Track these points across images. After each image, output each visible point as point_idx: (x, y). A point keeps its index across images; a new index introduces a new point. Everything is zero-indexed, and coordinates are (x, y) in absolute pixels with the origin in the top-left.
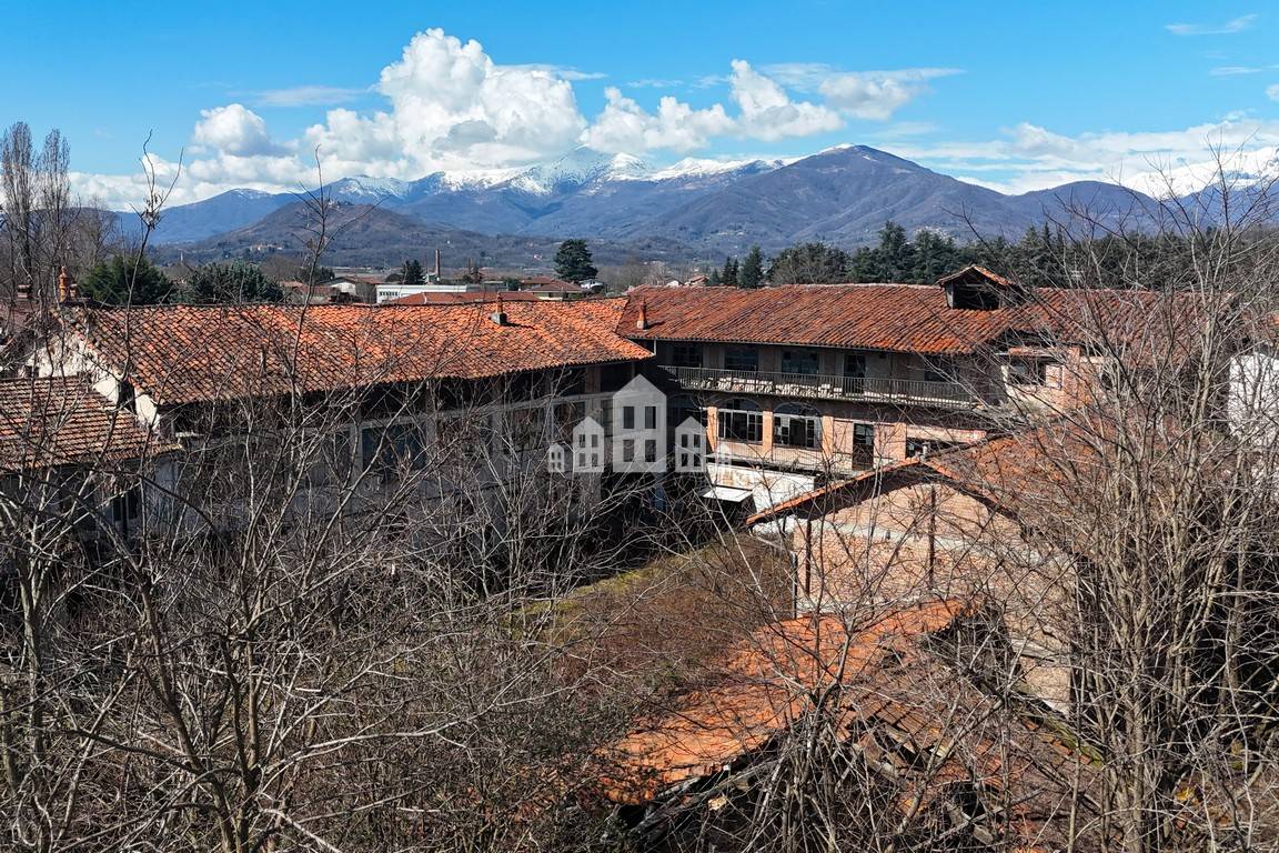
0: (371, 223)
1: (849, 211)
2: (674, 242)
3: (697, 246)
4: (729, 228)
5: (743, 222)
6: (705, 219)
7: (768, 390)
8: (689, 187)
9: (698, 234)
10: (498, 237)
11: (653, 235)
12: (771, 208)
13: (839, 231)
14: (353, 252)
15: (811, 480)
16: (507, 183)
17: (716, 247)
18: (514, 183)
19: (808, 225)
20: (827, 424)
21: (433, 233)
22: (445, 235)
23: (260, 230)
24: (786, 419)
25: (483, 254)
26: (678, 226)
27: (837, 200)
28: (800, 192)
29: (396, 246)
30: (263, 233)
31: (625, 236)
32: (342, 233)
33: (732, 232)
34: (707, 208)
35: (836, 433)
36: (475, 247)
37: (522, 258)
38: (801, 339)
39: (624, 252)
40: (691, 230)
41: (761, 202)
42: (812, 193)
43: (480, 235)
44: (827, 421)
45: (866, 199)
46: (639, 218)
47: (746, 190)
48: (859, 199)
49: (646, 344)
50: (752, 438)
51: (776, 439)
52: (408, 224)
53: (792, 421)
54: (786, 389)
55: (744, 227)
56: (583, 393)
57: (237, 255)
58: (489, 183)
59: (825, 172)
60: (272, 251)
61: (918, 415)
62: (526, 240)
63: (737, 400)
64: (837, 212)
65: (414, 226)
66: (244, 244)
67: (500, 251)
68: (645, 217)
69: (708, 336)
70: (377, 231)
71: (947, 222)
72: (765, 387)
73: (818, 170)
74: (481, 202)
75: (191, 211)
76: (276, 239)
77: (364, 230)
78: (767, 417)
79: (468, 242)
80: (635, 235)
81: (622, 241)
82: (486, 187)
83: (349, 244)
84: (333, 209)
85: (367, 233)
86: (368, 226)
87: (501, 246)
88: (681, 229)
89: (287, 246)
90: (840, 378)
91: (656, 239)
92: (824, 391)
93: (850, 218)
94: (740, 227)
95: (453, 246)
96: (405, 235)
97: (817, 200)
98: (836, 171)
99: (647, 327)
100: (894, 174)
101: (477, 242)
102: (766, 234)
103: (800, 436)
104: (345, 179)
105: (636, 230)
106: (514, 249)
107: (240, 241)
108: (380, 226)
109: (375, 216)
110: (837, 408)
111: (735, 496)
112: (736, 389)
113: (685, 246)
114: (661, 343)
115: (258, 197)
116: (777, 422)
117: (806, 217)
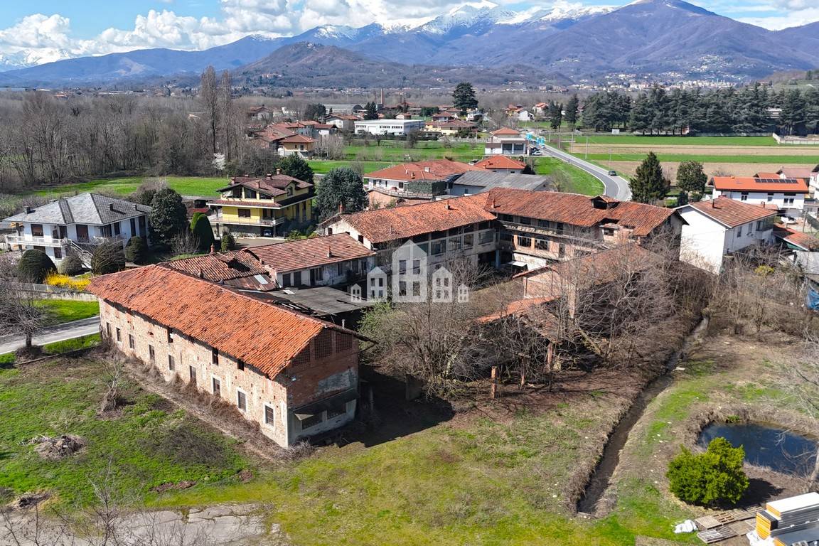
0: (334, 58)
1: (652, 44)
2: (529, 68)
3: (546, 70)
4: (569, 57)
5: (578, 53)
6: (552, 50)
7: (533, 231)
8: (543, 28)
9: (547, 61)
10: (414, 66)
11: (516, 63)
12: (598, 43)
13: (644, 59)
14: (324, 78)
15: (545, 261)
16: (421, 27)
17: (559, 70)
18: (425, 28)
19: (624, 54)
20: (551, 243)
21: (373, 64)
22: (381, 66)
23: (267, 63)
24: (539, 241)
25: (405, 79)
26: (534, 56)
27: (645, 36)
28: (619, 31)
29: (350, 74)
30: (269, 65)
31: (497, 63)
32: (317, 64)
33: (570, 60)
34: (555, 43)
35: (554, 246)
36: (400, 73)
37: (429, 81)
38: (543, 217)
39: (496, 76)
40: (542, 58)
41: (592, 38)
42: (628, 32)
43: (403, 65)
44: (551, 242)
45: (667, 35)
46: (507, 50)
47: (581, 31)
48: (662, 35)
49: (494, 214)
50: (528, 246)
51: (536, 247)
52: (358, 59)
53: (541, 241)
54: (539, 232)
55: (579, 56)
56: (472, 231)
57: (255, 80)
58: (409, 28)
59: (638, 16)
60: (276, 77)
61: (576, 243)
62: (432, 68)
63: (524, 234)
64: (645, 45)
65: (361, 59)
66: (258, 73)
67: (415, 76)
68: (512, 50)
69: (514, 213)
70: (339, 64)
71: (723, 52)
72: (532, 230)
73: (633, 15)
74: (403, 41)
75: (224, 49)
76: (277, 69)
77: (330, 63)
78: (533, 239)
79: (395, 70)
80: (504, 64)
81: (496, 67)
82: (407, 31)
83: (321, 72)
84: (311, 50)
85: (332, 64)
86: (333, 60)
87: (416, 73)
88: (535, 58)
89: (284, 74)
90: (555, 229)
91: (518, 66)
92: (550, 233)
93: (654, 49)
94: (576, 57)
95: (385, 73)
96: (356, 66)
97: (631, 37)
98: (646, 15)
99: (495, 207)
100: (688, 17)
101: (400, 70)
102: (594, 60)
103: (543, 246)
104: (318, 27)
105: (505, 59)
106: (424, 75)
107: (256, 71)
108: (341, 60)
109: (337, 53)
110: (555, 239)
111: (522, 265)
112: (523, 230)
113: (538, 71)
114: (499, 214)
115: (265, 40)
116: (536, 241)
117: (623, 48)
